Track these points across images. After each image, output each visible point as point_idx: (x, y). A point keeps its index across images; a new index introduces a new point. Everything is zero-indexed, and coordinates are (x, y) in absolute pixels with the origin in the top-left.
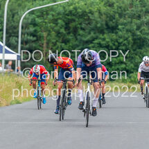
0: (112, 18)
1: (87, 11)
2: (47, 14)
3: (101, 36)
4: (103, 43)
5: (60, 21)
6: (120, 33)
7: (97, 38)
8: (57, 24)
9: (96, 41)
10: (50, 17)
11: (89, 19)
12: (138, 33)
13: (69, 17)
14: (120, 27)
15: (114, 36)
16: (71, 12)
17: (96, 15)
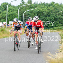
0: (49, 13)
1: (43, 11)
2: (32, 12)
3: (46, 18)
4: (47, 19)
5: (36, 14)
6: (51, 17)
7: (45, 18)
8: (35, 15)
9: (45, 19)
10: (33, 13)
11: (43, 13)
12: (56, 17)
13: (38, 13)
14: (51, 15)
15: (49, 18)
16: (38, 11)
17: (45, 12)
